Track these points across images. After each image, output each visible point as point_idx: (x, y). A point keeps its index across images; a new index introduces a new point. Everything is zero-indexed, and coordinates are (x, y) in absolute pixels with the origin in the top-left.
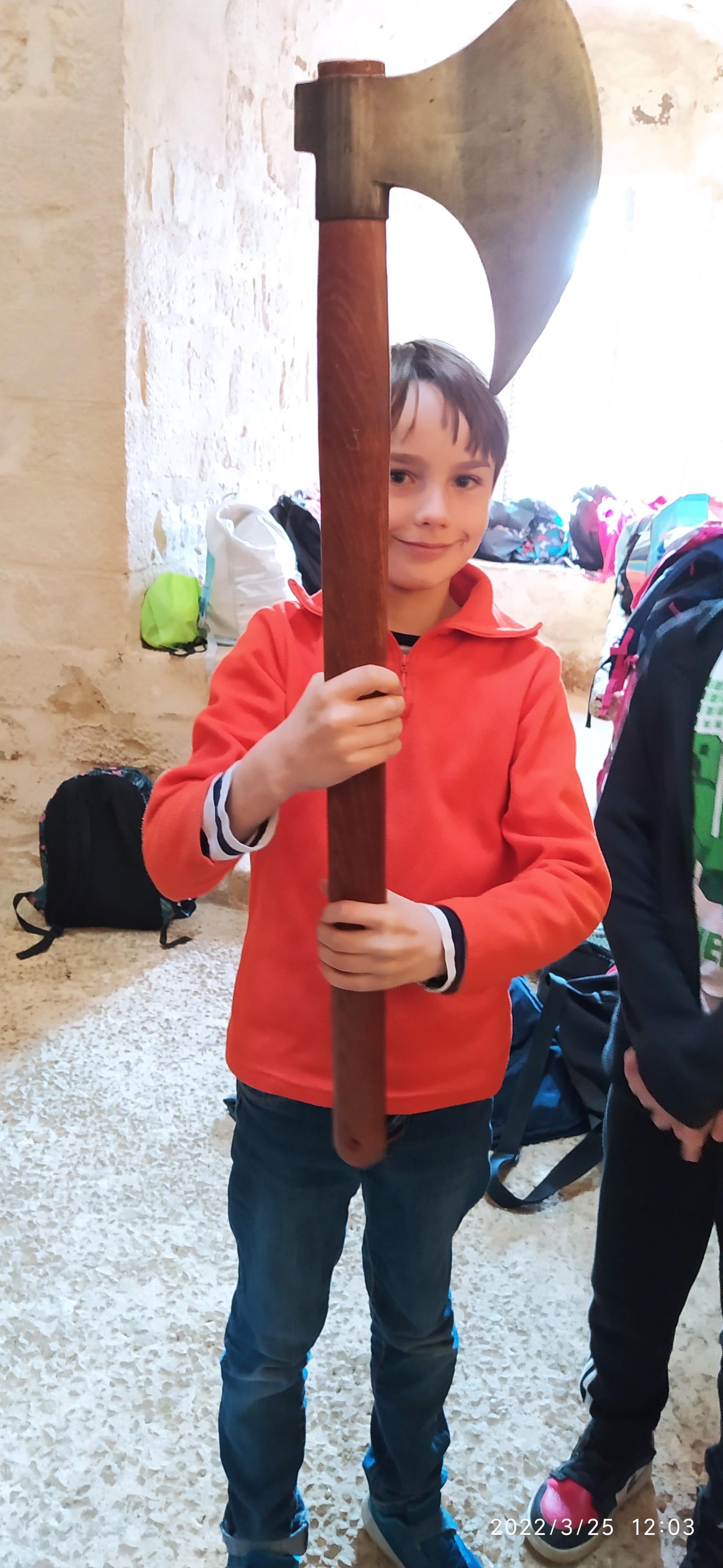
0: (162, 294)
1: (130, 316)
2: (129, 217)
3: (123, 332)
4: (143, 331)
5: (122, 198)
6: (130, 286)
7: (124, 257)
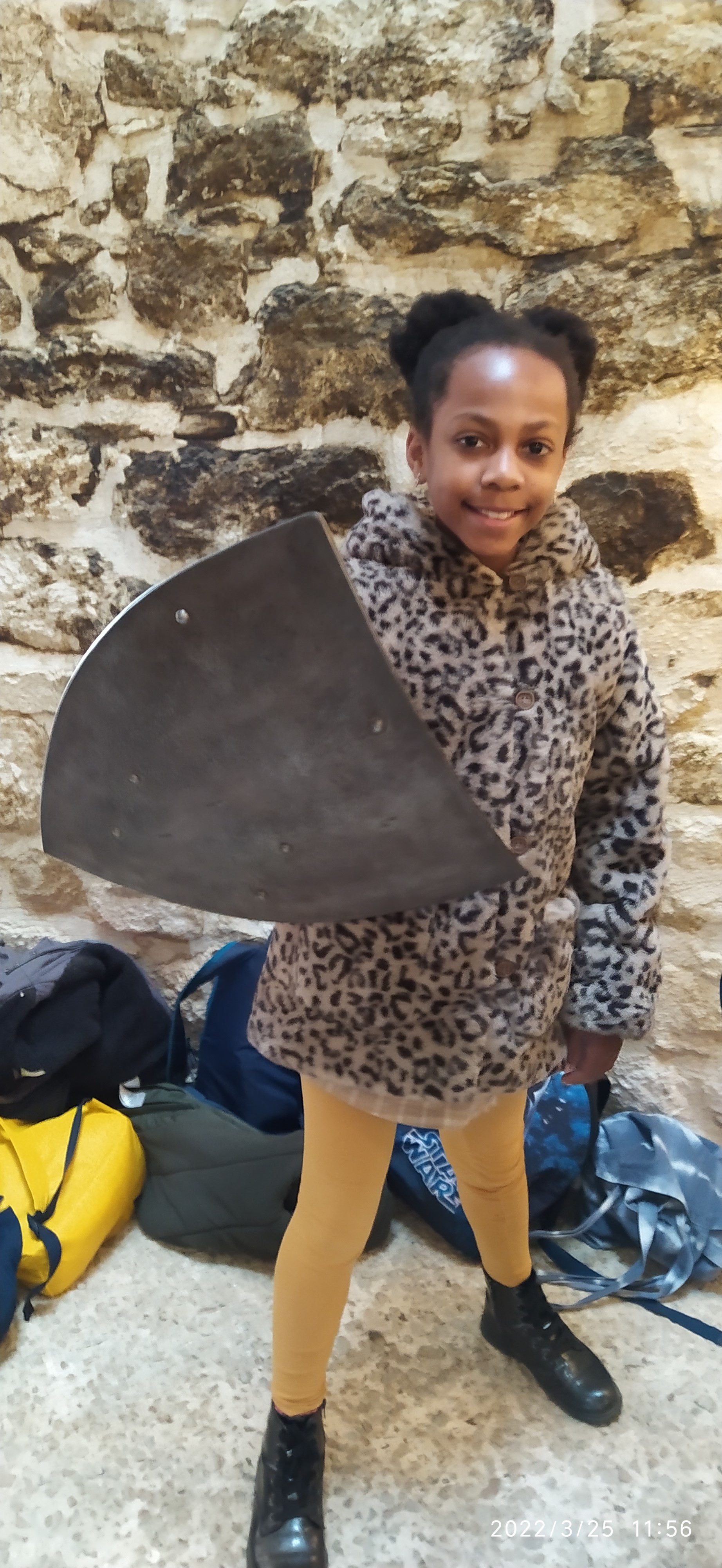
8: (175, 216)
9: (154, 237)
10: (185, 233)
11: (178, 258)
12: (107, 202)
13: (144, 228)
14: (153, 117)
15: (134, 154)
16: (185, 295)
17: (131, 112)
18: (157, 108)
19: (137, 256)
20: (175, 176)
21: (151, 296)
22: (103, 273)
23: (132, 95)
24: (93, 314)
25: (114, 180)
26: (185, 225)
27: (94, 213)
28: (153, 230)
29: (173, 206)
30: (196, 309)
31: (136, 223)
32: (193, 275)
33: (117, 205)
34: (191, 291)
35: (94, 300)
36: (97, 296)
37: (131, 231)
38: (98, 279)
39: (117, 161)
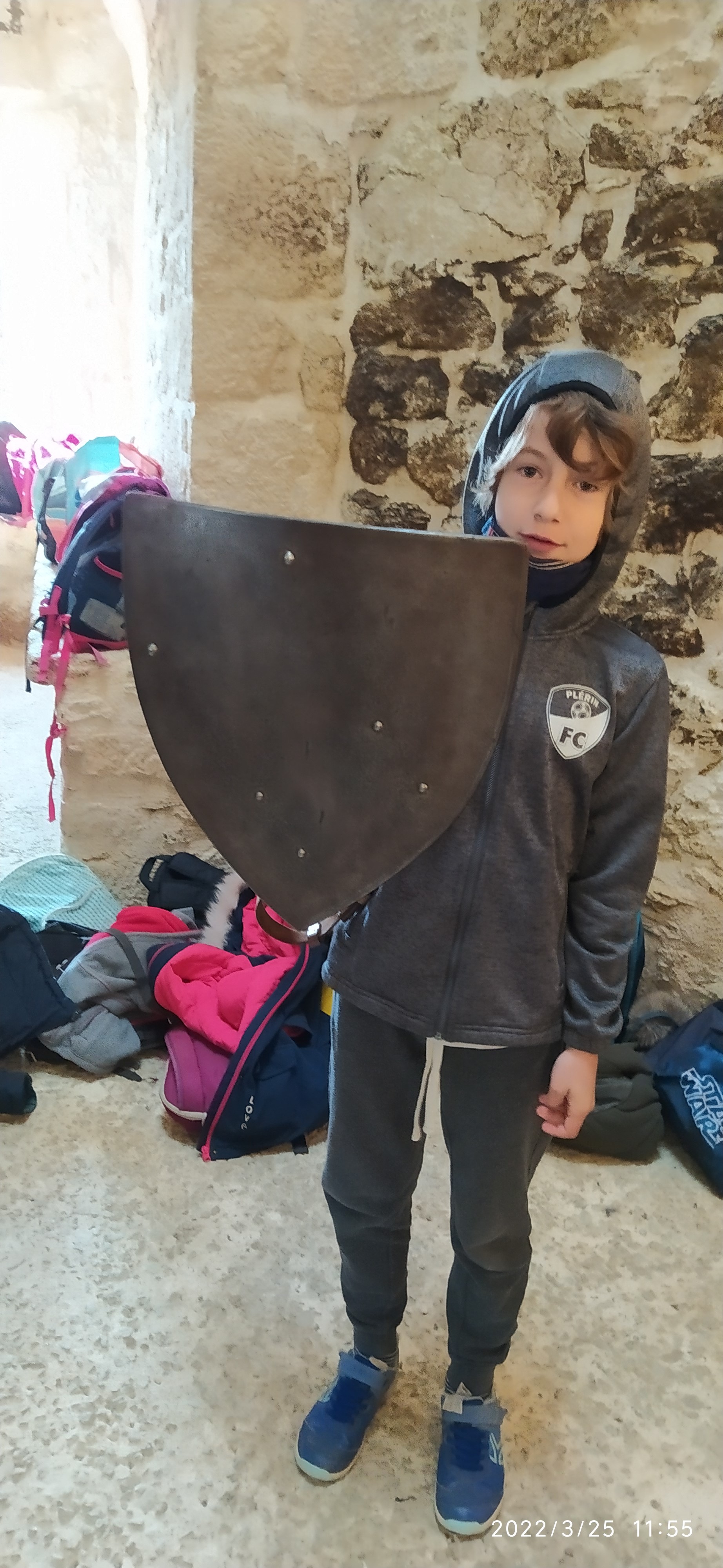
8: (627, 259)
9: (608, 274)
10: (633, 273)
11: (624, 292)
12: (575, 246)
13: (601, 268)
14: (622, 175)
15: (603, 207)
16: (625, 323)
17: (605, 172)
18: (626, 169)
19: (592, 290)
20: (633, 226)
21: (597, 323)
22: (563, 305)
23: (609, 159)
24: (550, 338)
25: (583, 228)
26: (634, 266)
27: (564, 255)
28: (607, 270)
29: (628, 249)
30: (631, 335)
31: (595, 263)
32: (635, 307)
33: (583, 249)
34: (630, 320)
35: (552, 326)
36: (554, 323)
37: (590, 270)
38: (557, 308)
39: (588, 213)
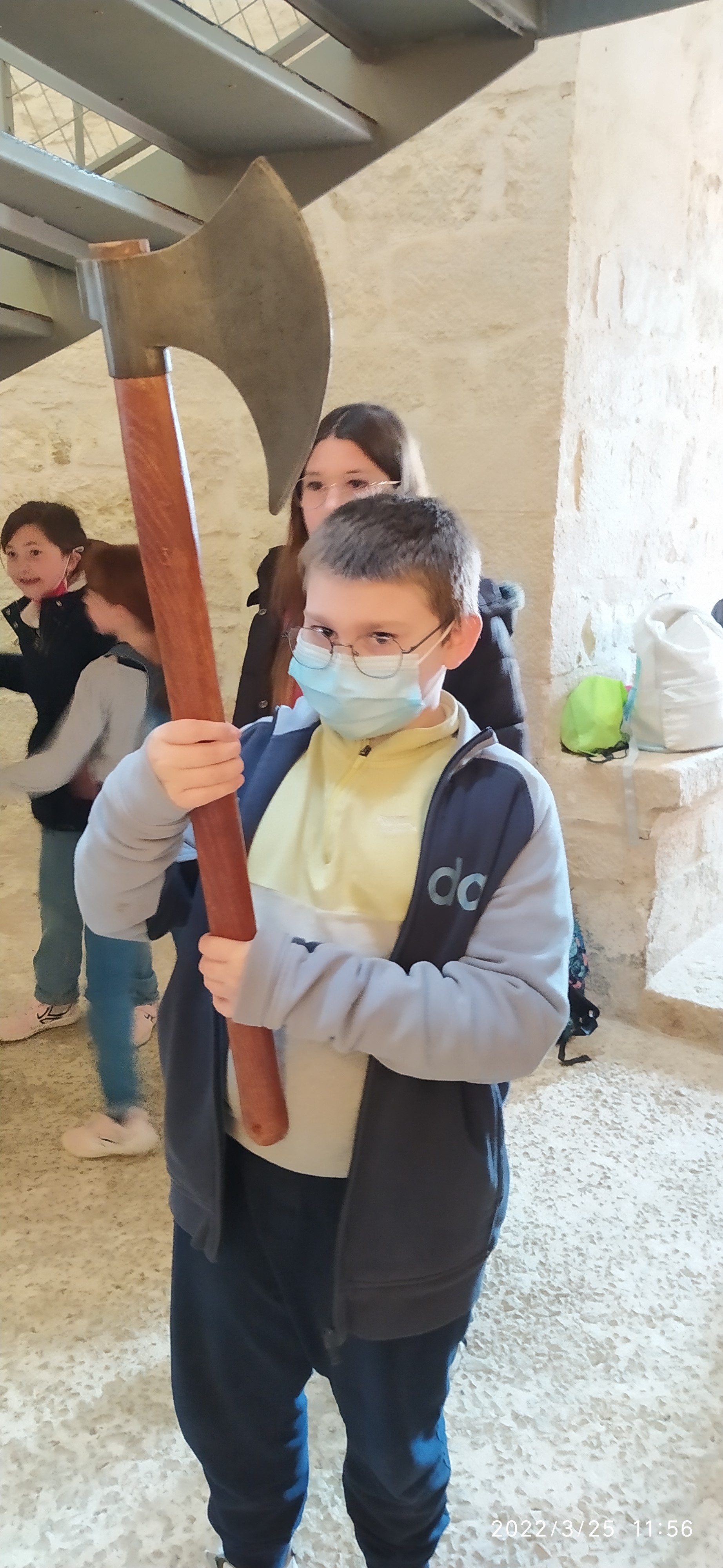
0: (604, 399)
1: (565, 426)
2: (570, 329)
3: (558, 442)
4: (581, 438)
5: (565, 311)
6: (567, 396)
7: (562, 369)
